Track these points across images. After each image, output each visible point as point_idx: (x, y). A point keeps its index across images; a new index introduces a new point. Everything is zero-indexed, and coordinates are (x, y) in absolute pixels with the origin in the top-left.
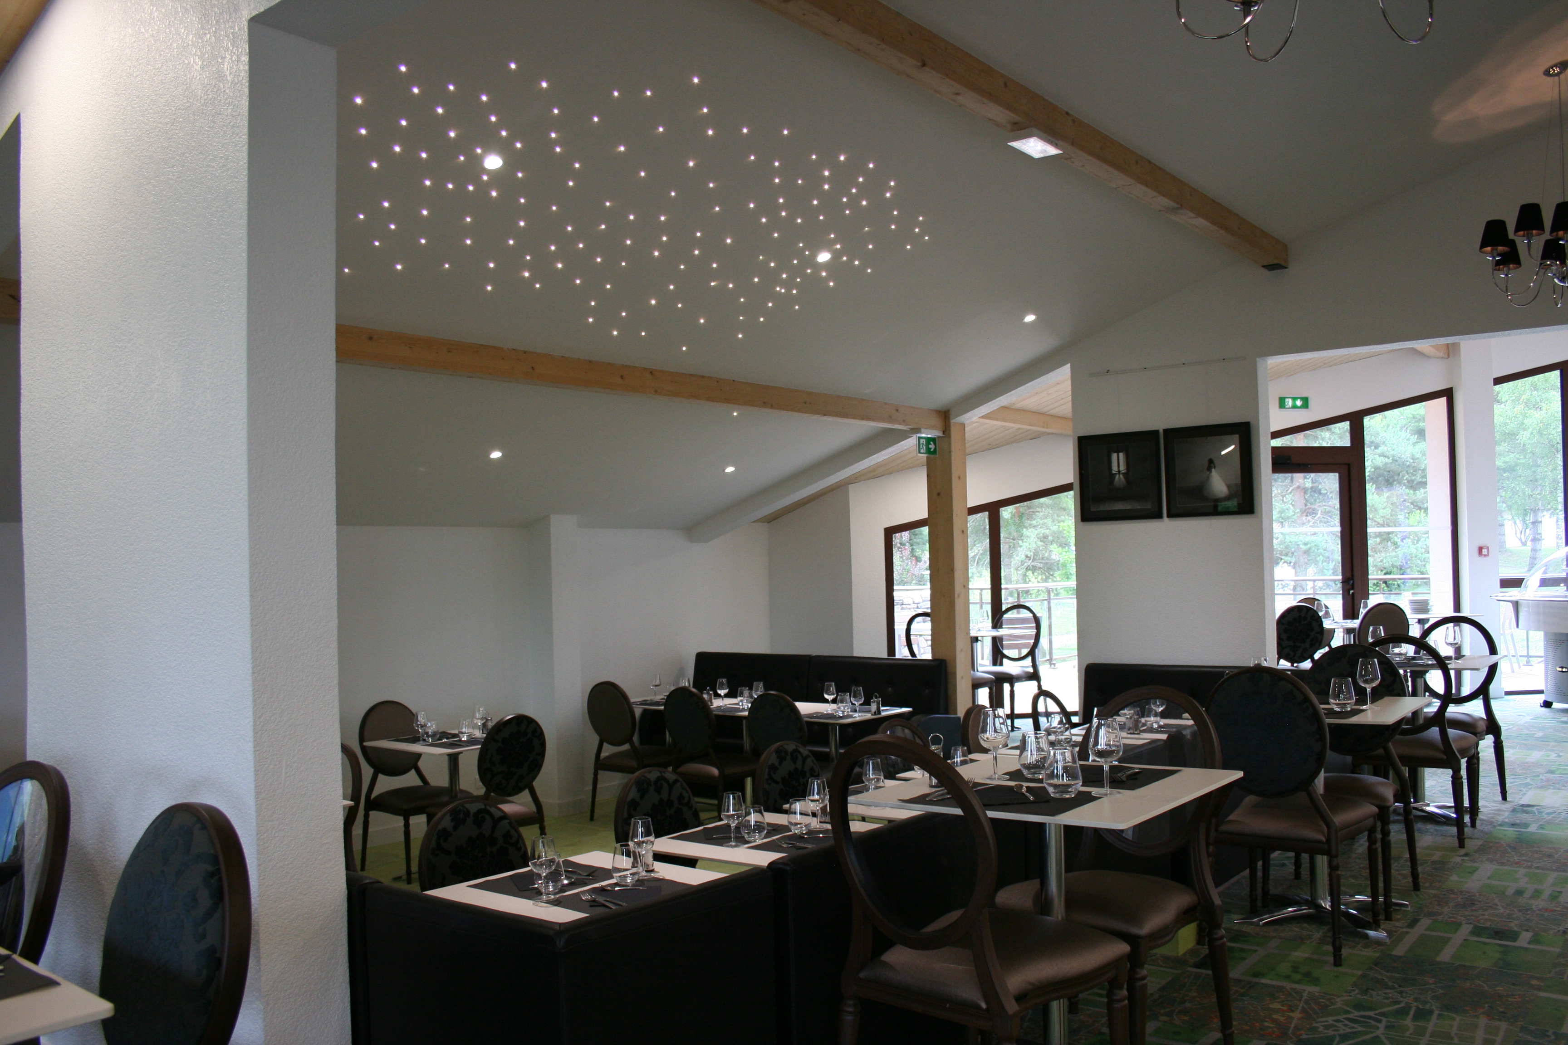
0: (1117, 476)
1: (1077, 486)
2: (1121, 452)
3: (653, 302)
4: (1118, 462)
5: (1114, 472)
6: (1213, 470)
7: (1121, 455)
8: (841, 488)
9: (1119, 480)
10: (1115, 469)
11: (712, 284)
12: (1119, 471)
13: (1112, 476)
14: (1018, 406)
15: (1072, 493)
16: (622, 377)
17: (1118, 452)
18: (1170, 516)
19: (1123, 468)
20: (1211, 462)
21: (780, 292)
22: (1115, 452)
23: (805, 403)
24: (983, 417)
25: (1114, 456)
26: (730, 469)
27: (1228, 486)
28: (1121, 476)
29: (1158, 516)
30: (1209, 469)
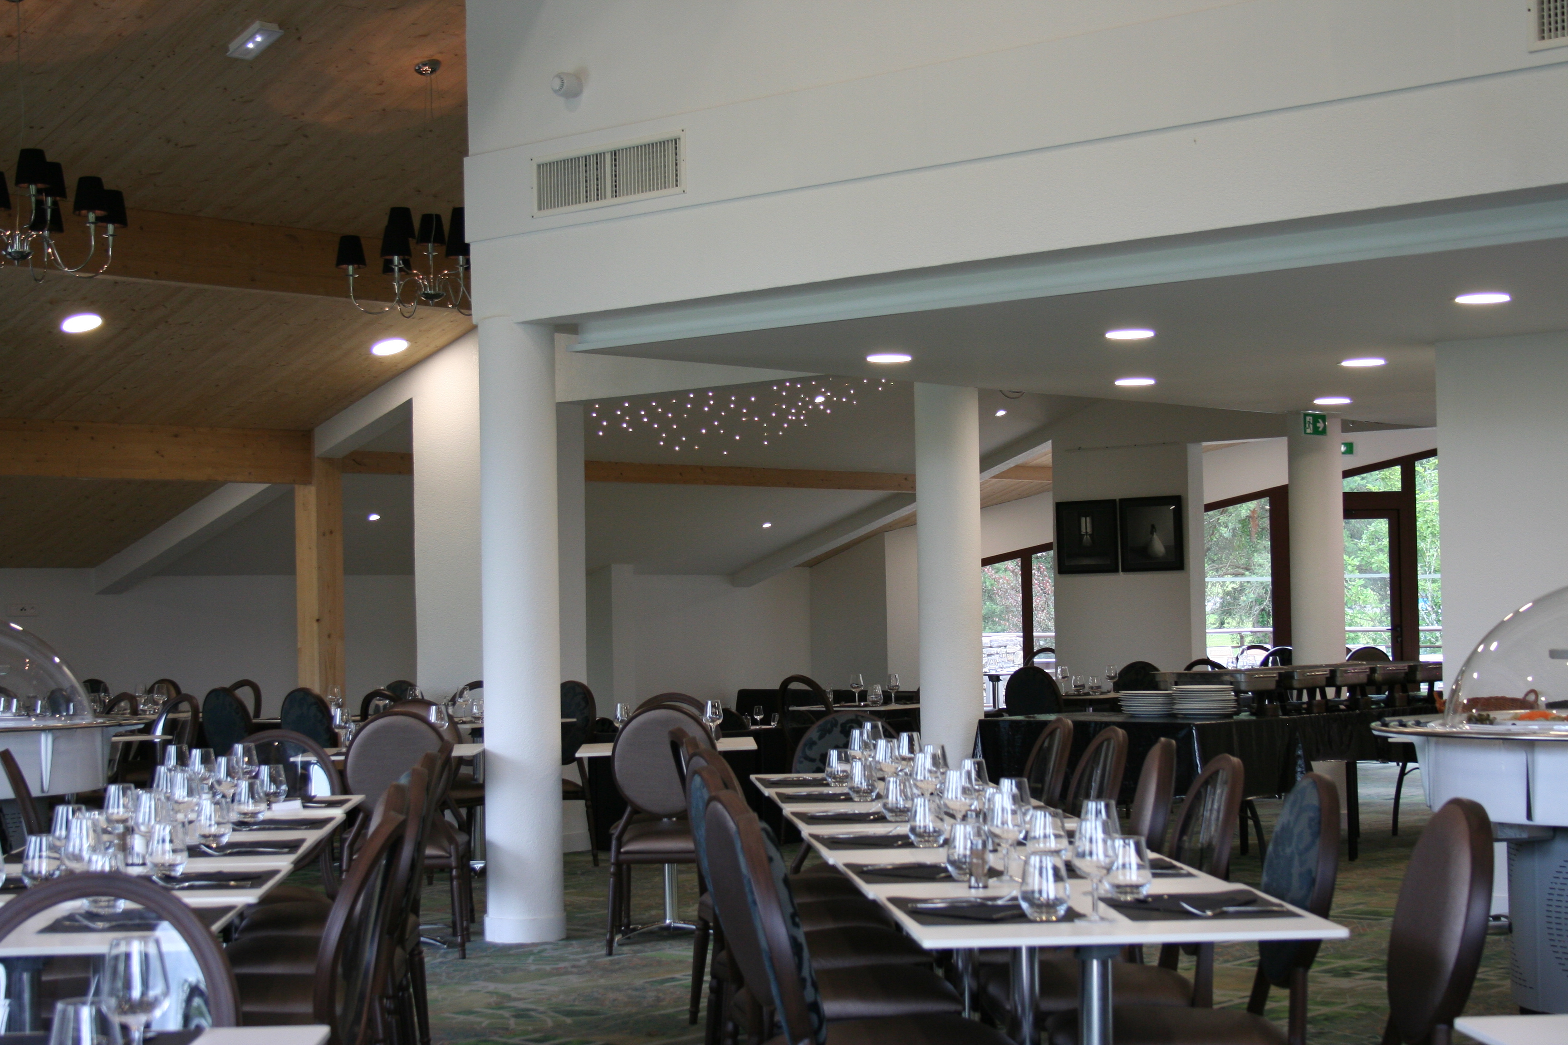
0: (1085, 537)
1: (1055, 546)
2: (1088, 516)
3: (704, 431)
4: (1086, 525)
5: (1083, 533)
6: (1155, 533)
7: (1088, 519)
8: (878, 536)
9: (1087, 539)
10: (1083, 530)
11: (744, 419)
12: (1086, 532)
13: (1081, 536)
14: (1035, 463)
15: (1051, 553)
16: (681, 474)
17: (1086, 517)
18: (1124, 570)
19: (1089, 530)
20: (1153, 527)
21: (792, 419)
22: (1083, 516)
23: (822, 480)
24: (994, 477)
25: (1083, 519)
26: (767, 525)
27: (1166, 547)
28: (1088, 536)
29: (1115, 570)
30: (1152, 533)
